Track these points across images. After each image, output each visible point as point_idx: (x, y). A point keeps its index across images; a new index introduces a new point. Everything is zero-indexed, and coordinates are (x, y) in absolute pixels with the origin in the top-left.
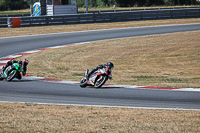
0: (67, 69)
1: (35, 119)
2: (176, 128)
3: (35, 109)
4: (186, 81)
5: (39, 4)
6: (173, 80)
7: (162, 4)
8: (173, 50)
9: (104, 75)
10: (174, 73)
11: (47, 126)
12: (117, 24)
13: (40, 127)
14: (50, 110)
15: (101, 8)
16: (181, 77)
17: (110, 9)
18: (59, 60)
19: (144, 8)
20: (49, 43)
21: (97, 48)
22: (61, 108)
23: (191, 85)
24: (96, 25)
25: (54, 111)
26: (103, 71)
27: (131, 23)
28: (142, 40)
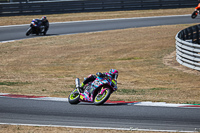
4: (143, 92)
8: (125, 51)
16: (136, 87)
21: (25, 48)
23: (149, 97)
28: (84, 39)
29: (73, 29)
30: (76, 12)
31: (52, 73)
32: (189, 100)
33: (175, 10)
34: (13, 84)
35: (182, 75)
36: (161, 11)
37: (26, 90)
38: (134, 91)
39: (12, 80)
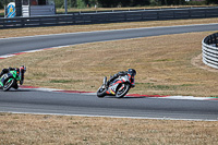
0: (44, 75)
1: (9, 130)
2: (163, 140)
3: (9, 119)
4: (174, 87)
5: (14, 4)
6: (160, 87)
7: (148, 4)
8: (160, 54)
9: (126, 83)
10: (161, 79)
11: (23, 137)
12: (99, 26)
13: (15, 139)
14: (26, 120)
15: (82, 9)
16: (169, 84)
17: (91, 9)
18: (36, 66)
19: (128, 9)
20: (25, 46)
21: (77, 52)
22: (38, 117)
23: (180, 92)
24: (76, 27)
25: (31, 121)
26: (125, 79)
27: (114, 25)
28: (126, 44)
29: (117, 36)
30: (120, 21)
31: (100, 72)
32: (213, 94)
33: (201, 20)
34: (67, 82)
35: (207, 74)
36: (190, 20)
37: (77, 87)
38: (167, 87)
39: (66, 79)
